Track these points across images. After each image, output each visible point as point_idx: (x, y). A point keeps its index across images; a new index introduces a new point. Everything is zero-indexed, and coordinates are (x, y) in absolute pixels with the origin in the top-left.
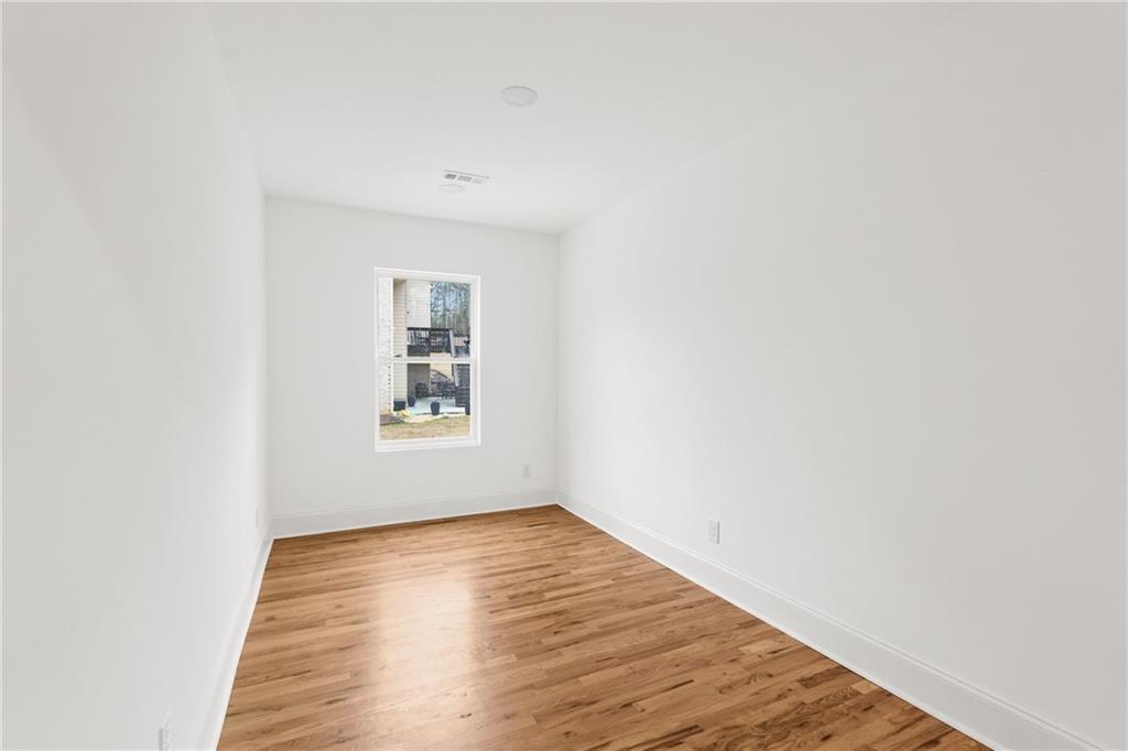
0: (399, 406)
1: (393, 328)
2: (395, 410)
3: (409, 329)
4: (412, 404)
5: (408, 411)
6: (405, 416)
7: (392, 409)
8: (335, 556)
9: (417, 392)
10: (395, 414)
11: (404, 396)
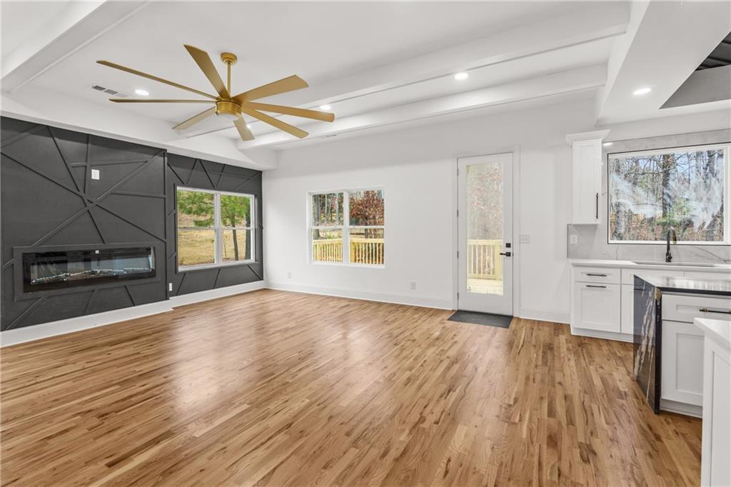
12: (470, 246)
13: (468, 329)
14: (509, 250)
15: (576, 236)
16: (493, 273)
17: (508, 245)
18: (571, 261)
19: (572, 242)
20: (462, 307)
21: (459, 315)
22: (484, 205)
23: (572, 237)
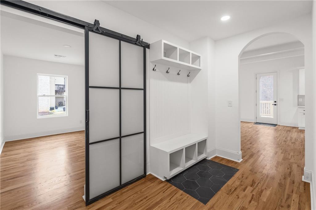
0: (52, 109)
1: (49, 85)
2: (50, 110)
3: (56, 85)
4: (56, 108)
5: (55, 110)
6: (53, 112)
7: (49, 110)
8: (24, 143)
9: (59, 105)
10: (50, 111)
11: (54, 106)
12: (261, 103)
13: (260, 126)
14: (275, 103)
15: (301, 99)
16: (270, 114)
17: (275, 102)
18: (299, 106)
19: (300, 101)
20: (257, 122)
21: (257, 123)
22: (265, 88)
23: (300, 99)
